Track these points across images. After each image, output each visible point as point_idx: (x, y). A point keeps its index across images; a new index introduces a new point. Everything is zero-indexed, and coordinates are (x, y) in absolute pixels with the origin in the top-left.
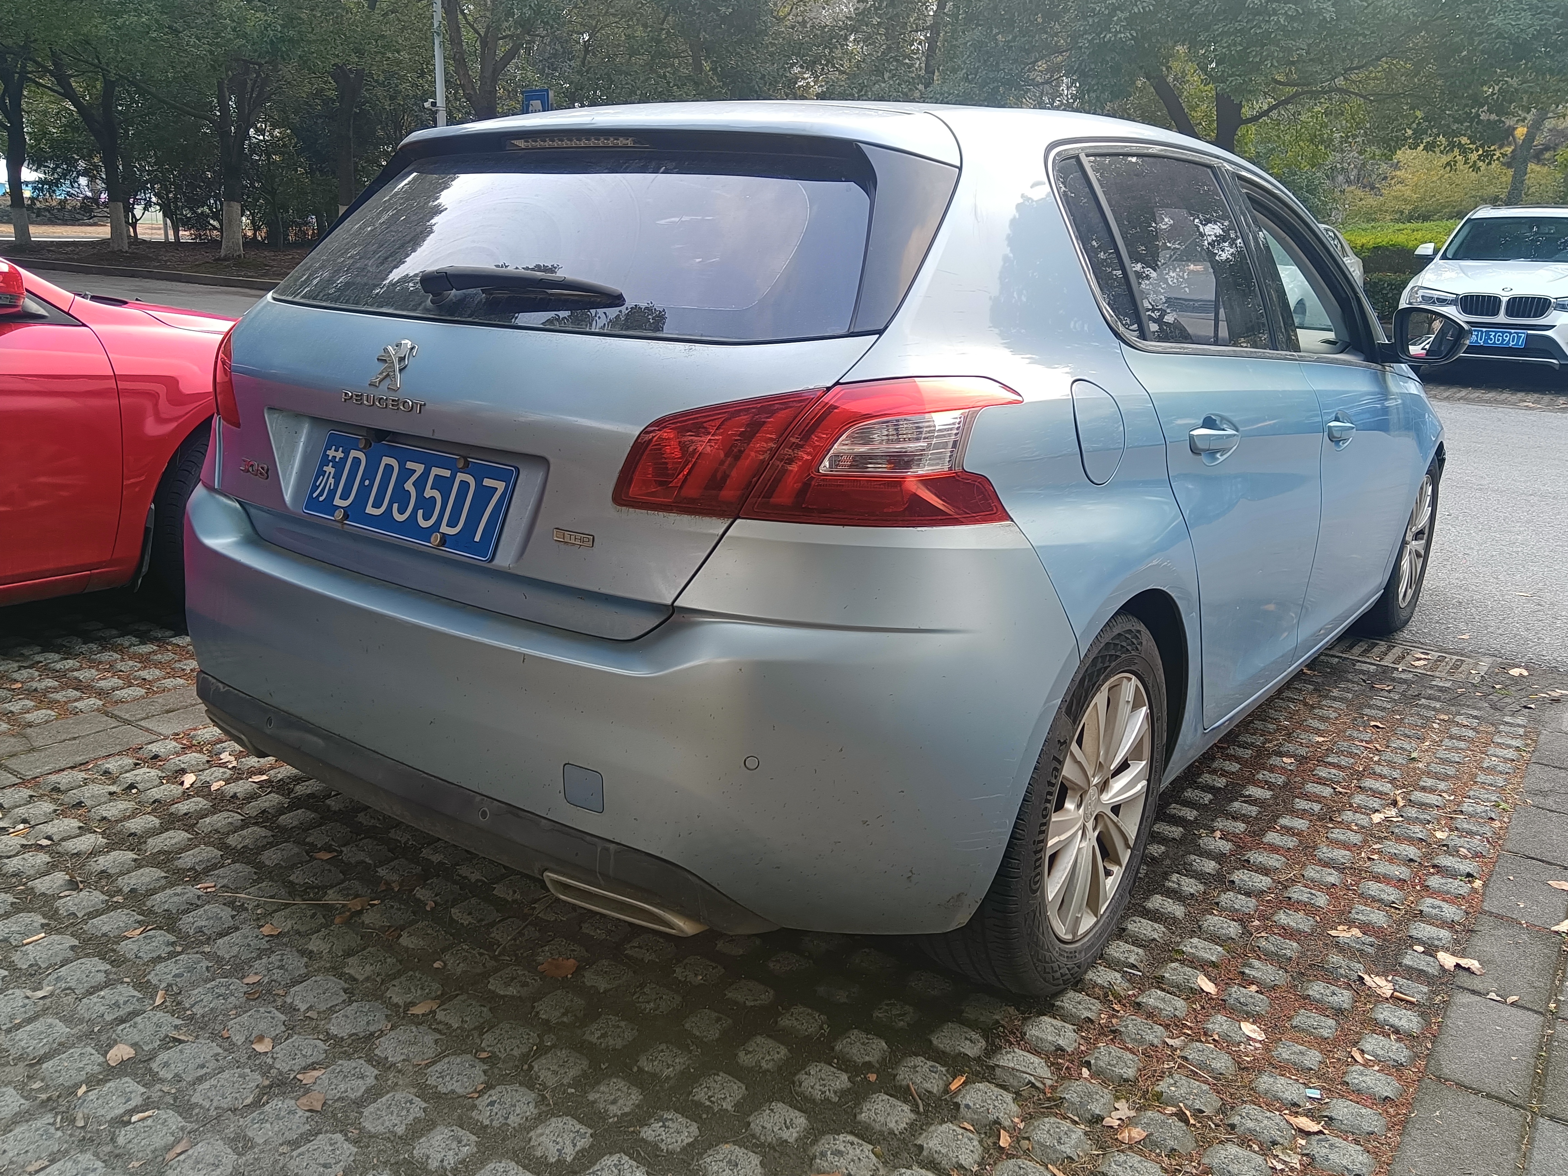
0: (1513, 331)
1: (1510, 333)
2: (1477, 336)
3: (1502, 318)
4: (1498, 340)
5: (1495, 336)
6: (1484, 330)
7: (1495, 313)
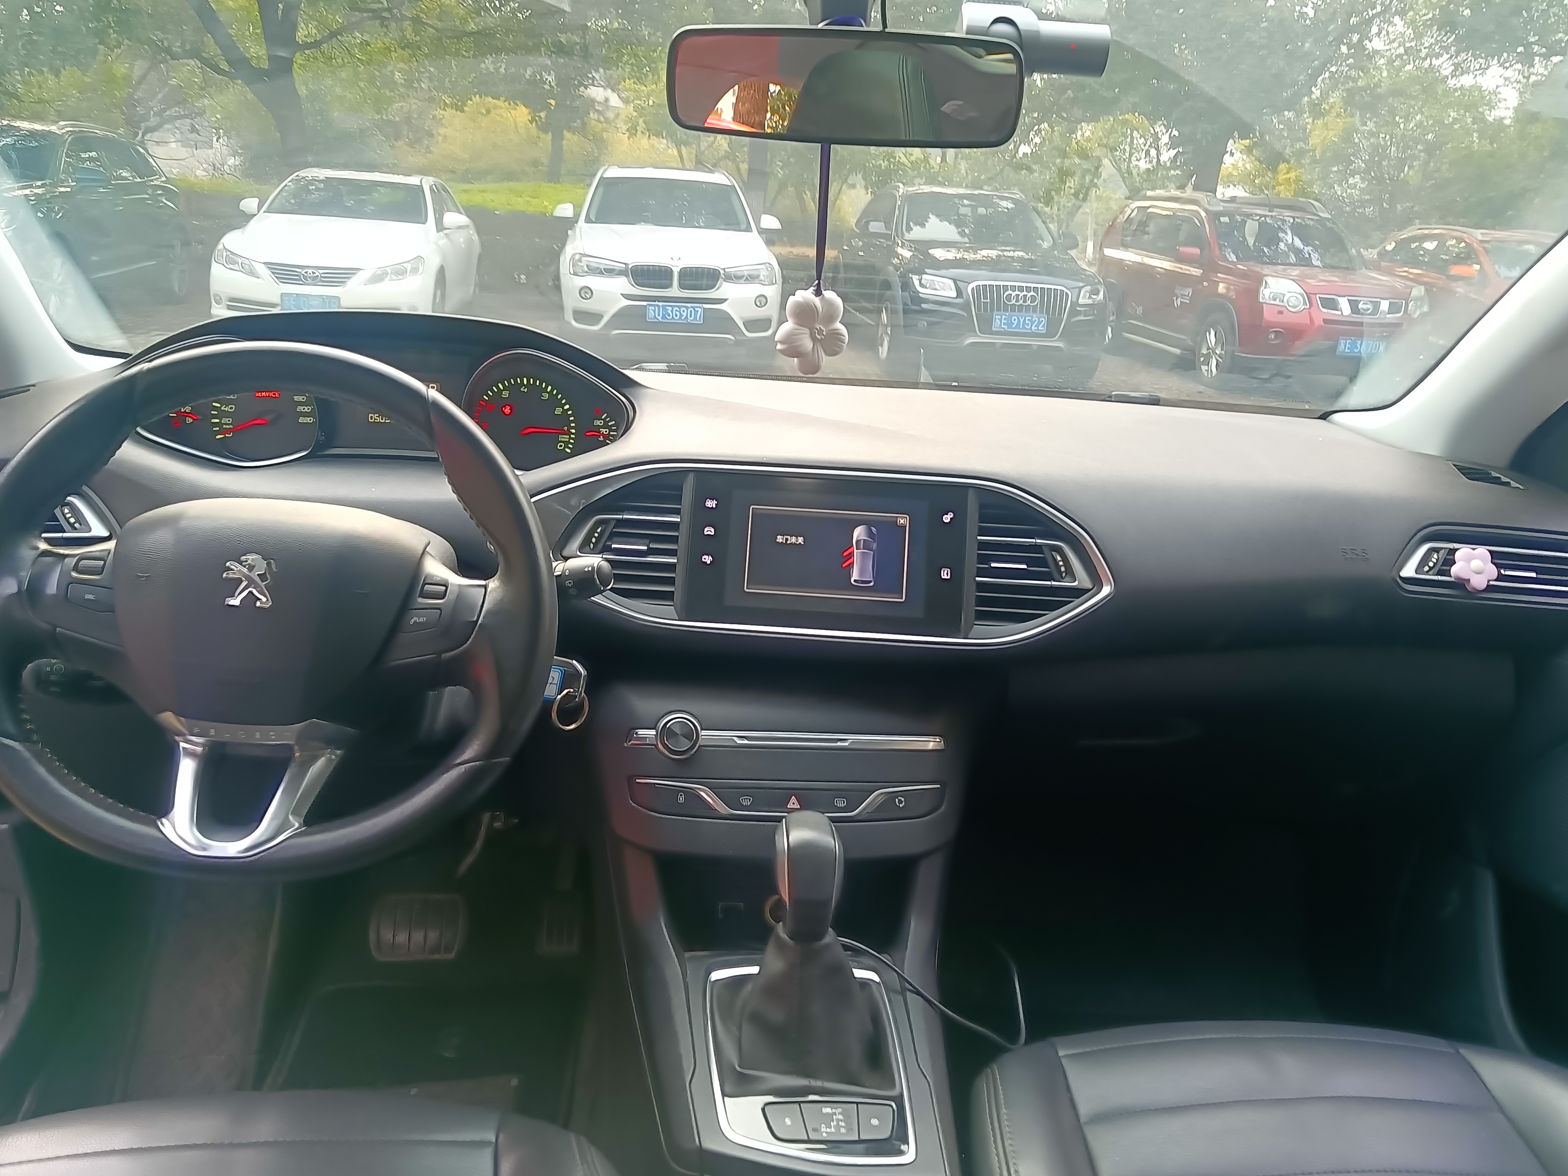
0: (689, 305)
1: (687, 308)
2: (654, 311)
3: (675, 291)
4: (676, 316)
5: (672, 311)
6: (661, 304)
7: (669, 286)
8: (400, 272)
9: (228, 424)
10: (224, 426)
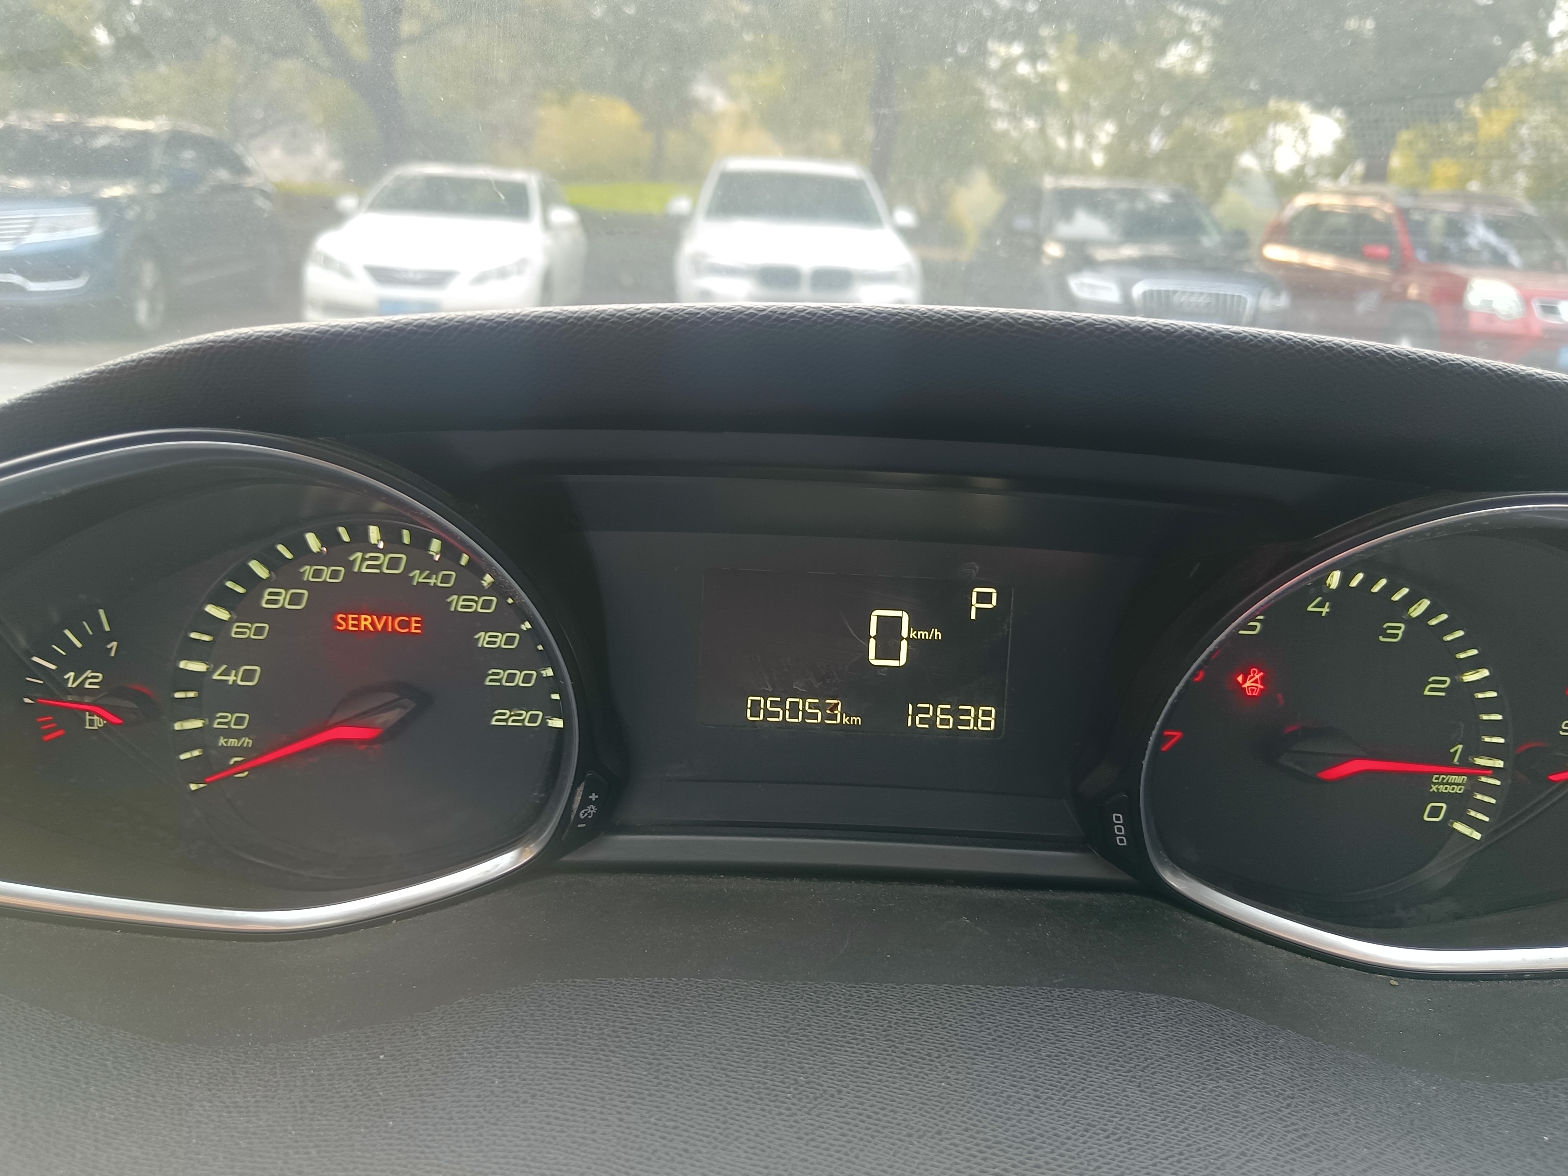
7: (798, 288)
8: (503, 274)
9: (237, 735)
10: (222, 741)
